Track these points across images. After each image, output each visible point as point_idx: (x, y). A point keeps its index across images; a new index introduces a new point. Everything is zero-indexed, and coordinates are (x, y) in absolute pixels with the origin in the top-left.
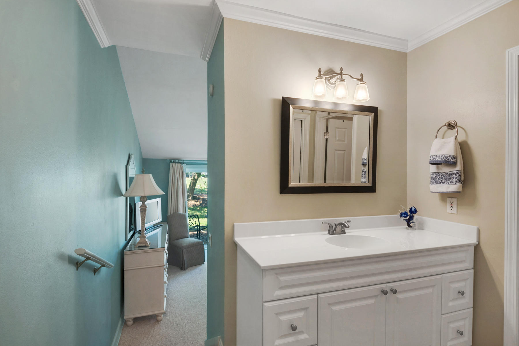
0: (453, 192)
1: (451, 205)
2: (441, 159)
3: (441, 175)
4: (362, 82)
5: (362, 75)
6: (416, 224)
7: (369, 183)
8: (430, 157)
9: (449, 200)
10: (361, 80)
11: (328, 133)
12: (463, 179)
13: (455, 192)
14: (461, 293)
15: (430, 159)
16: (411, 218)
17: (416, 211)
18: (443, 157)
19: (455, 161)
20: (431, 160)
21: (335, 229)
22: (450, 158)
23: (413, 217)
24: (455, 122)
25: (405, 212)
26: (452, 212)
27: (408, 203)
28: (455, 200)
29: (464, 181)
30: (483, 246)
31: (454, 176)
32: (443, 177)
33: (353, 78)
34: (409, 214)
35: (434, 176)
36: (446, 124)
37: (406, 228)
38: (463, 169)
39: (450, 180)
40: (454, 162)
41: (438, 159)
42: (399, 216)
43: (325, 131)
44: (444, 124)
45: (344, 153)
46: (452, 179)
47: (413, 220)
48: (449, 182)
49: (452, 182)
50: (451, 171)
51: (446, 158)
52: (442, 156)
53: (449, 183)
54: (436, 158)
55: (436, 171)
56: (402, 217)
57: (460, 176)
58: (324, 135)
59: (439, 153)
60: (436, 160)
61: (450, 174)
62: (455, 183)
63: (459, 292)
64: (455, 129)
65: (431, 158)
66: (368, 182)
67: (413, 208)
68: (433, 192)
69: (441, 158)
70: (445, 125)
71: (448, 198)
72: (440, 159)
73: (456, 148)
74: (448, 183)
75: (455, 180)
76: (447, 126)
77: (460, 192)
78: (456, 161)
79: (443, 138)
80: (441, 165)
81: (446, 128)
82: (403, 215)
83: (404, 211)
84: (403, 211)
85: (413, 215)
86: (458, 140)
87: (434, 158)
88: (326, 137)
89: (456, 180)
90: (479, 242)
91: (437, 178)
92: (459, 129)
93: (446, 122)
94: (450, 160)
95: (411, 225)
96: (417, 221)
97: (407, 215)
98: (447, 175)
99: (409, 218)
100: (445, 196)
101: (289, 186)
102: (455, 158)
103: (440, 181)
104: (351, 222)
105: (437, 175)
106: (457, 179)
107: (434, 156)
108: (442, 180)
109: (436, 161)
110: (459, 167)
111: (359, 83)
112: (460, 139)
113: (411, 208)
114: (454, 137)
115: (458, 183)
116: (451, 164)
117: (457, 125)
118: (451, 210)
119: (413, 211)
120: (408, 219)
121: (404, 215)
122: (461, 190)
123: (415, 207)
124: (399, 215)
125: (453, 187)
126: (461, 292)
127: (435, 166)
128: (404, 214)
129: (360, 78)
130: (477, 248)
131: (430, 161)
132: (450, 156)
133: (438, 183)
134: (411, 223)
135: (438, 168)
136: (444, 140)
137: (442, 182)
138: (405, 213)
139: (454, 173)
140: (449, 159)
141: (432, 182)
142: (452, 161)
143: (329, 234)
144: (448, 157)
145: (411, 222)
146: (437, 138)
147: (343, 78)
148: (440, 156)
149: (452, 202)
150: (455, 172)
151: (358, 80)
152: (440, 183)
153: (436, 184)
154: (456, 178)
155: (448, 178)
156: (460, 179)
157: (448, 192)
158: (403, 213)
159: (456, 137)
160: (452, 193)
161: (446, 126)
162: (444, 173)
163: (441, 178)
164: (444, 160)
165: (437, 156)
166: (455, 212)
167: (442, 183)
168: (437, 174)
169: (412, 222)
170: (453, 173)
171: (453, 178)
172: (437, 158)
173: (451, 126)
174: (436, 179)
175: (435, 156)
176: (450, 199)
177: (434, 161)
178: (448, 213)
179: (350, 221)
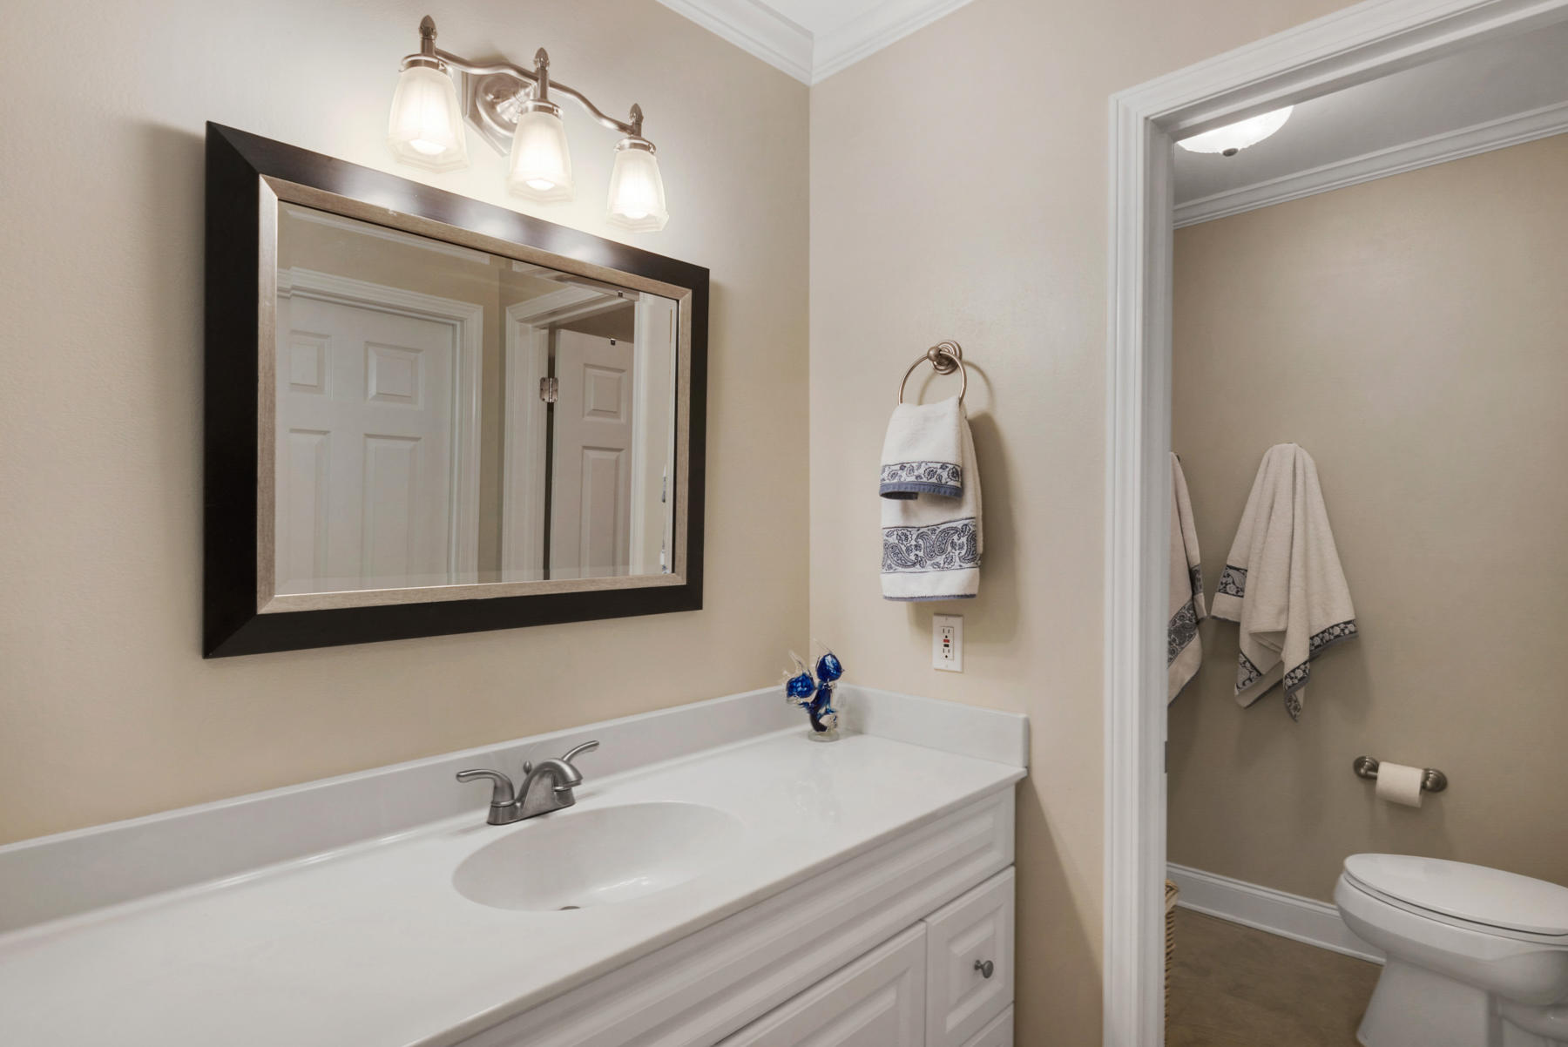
0: (954, 596)
1: (945, 641)
2: (917, 477)
3: (914, 537)
4: (635, 139)
5: (637, 112)
6: (838, 715)
7: (678, 575)
8: (884, 471)
9: (938, 621)
10: (634, 130)
11: (556, 381)
12: (980, 549)
13: (958, 596)
14: (982, 967)
15: (882, 477)
16: (824, 696)
17: (838, 669)
18: (921, 471)
19: (958, 484)
20: (884, 480)
21: (522, 798)
22: (945, 474)
23: (830, 691)
24: (955, 345)
25: (804, 675)
26: (947, 666)
27: (813, 640)
28: (956, 622)
29: (983, 557)
30: (1040, 782)
31: (956, 540)
32: (921, 542)
33: (599, 114)
34: (817, 681)
35: (893, 540)
36: (932, 353)
37: (810, 737)
38: (981, 514)
39: (943, 551)
40: (956, 488)
41: (907, 478)
42: (786, 693)
43: (545, 375)
44: (925, 353)
45: (617, 461)
46: (950, 548)
47: (829, 702)
48: (940, 559)
49: (949, 561)
50: (947, 520)
51: (931, 473)
52: (919, 467)
53: (942, 566)
54: (900, 472)
55: (900, 523)
56: (792, 698)
57: (973, 538)
58: (542, 389)
59: (912, 456)
60: (902, 479)
61: (943, 531)
62: (957, 563)
63: (978, 966)
64: (958, 370)
65: (885, 475)
66: (673, 571)
67: (829, 657)
68: (891, 598)
69: (916, 473)
70: (928, 357)
71: (936, 619)
72: (913, 479)
73: (962, 437)
74: (938, 564)
75: (958, 551)
76: (933, 357)
77: (972, 596)
78: (962, 484)
79: (920, 403)
80: (916, 498)
81: (929, 365)
82: (798, 687)
83: (801, 673)
84: (798, 673)
85: (830, 684)
86: (965, 410)
87: (894, 475)
88: (547, 400)
89: (963, 552)
90: (1028, 768)
91: (904, 548)
92: (969, 370)
93: (927, 345)
94: (943, 481)
95: (824, 721)
96: (843, 705)
97: (810, 688)
98: (934, 537)
99: (816, 698)
100: (927, 610)
101: (264, 608)
102: (958, 473)
103: (912, 557)
104: (600, 748)
105: (903, 537)
106: (965, 547)
107: (893, 468)
108: (918, 552)
109: (900, 484)
110: (969, 509)
111: (627, 142)
112: (974, 407)
113: (824, 660)
114: (954, 401)
115: (969, 565)
116: (947, 494)
117: (964, 357)
118: (946, 661)
119: (829, 671)
120: (812, 703)
121: (800, 689)
122: (974, 591)
123: (834, 654)
124: (784, 686)
125: (953, 579)
126: (982, 963)
127: (895, 504)
128: (800, 684)
129: (629, 122)
130: (1023, 789)
131: (883, 486)
132: (944, 466)
133: (909, 566)
134: (821, 716)
135: (905, 511)
136: (923, 408)
137: (918, 562)
138: (802, 681)
139: (955, 529)
140: (940, 477)
141: (889, 562)
142: (951, 483)
143: (493, 821)
144: (939, 471)
145: (822, 711)
146: (901, 402)
147: (550, 98)
148: (914, 465)
149: (946, 630)
150: (959, 525)
151: (622, 127)
152: (914, 564)
153: (900, 569)
154: (961, 548)
155: (934, 547)
156: (973, 549)
157: (938, 597)
158: (797, 681)
159: (961, 400)
160: (950, 598)
161: (930, 359)
162: (925, 530)
163: (917, 547)
164: (925, 480)
165: (903, 467)
166: (955, 665)
167: (918, 566)
168: (903, 532)
169: (827, 712)
170: (952, 528)
171: (953, 545)
172: (903, 474)
173: (946, 361)
174: (900, 553)
175: (898, 467)
176: (942, 619)
177: (894, 485)
178: (937, 670)
179: (597, 745)
